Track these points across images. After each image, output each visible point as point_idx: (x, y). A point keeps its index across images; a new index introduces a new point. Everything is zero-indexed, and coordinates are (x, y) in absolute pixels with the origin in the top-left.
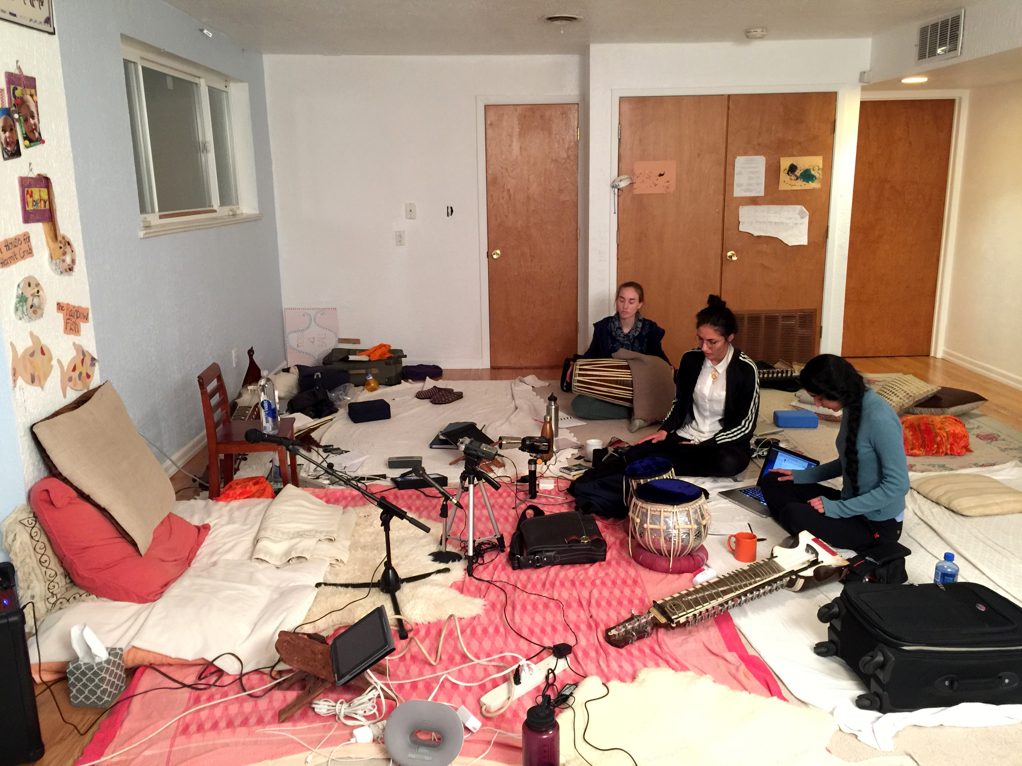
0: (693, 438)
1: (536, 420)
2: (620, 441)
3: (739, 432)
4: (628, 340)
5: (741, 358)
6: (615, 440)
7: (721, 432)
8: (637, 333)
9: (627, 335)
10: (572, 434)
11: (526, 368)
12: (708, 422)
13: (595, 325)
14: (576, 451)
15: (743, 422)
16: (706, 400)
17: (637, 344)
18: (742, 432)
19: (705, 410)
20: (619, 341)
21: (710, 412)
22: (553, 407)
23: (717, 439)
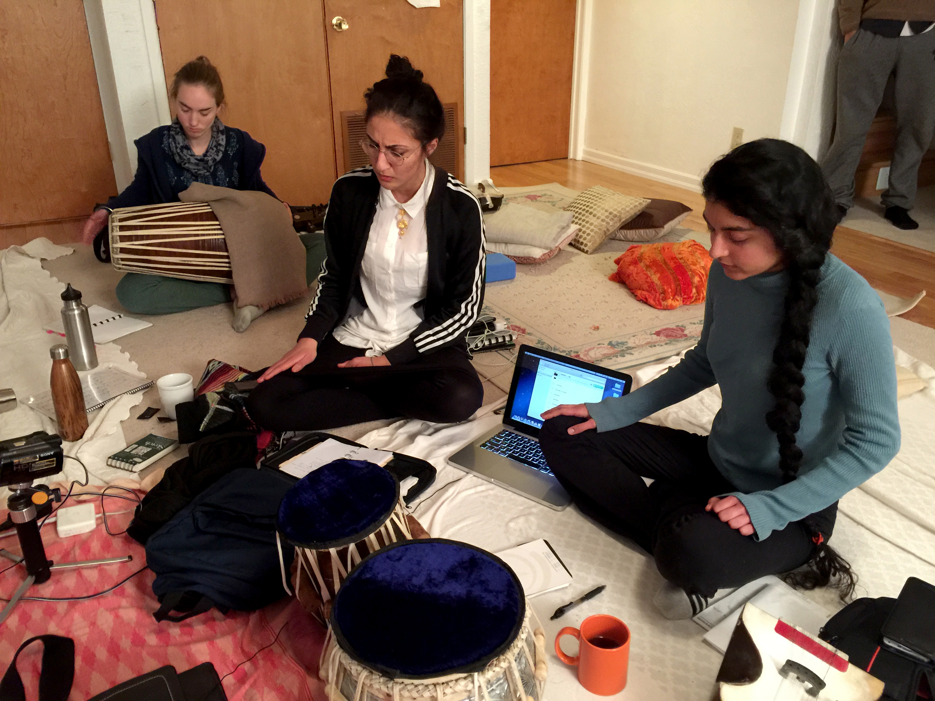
0: (370, 345)
1: (50, 332)
2: (226, 369)
3: (456, 325)
4: (204, 168)
5: (449, 185)
6: (217, 367)
7: (421, 329)
8: (221, 155)
9: (202, 160)
10: (127, 355)
11: (32, 224)
12: (393, 311)
13: (137, 142)
14: (138, 399)
15: (463, 306)
16: (390, 271)
17: (221, 173)
18: (461, 325)
19: (386, 289)
20: (188, 170)
21: (397, 292)
22: (76, 312)
23: (418, 345)
